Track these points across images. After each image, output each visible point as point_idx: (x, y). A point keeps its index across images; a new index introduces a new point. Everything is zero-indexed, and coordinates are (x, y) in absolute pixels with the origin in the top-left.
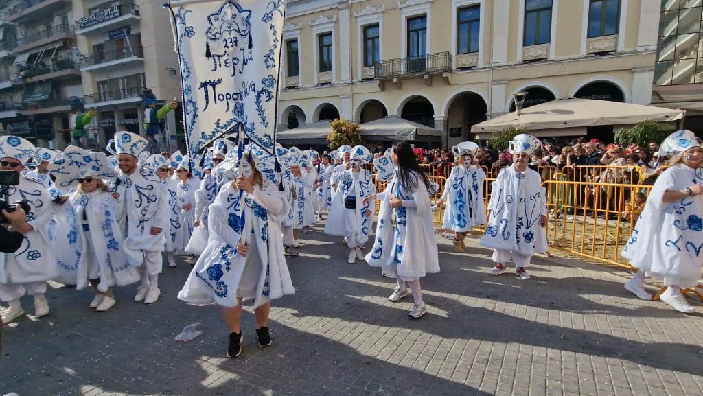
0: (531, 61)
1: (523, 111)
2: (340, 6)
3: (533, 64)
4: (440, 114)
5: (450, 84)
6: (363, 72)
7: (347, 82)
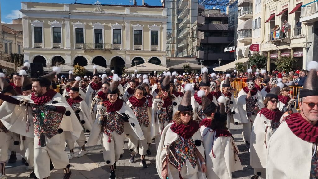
0: (137, 50)
1: (137, 66)
2: (65, 19)
3: (138, 51)
4: (108, 63)
5: (112, 53)
6: (76, 45)
7: (70, 49)
